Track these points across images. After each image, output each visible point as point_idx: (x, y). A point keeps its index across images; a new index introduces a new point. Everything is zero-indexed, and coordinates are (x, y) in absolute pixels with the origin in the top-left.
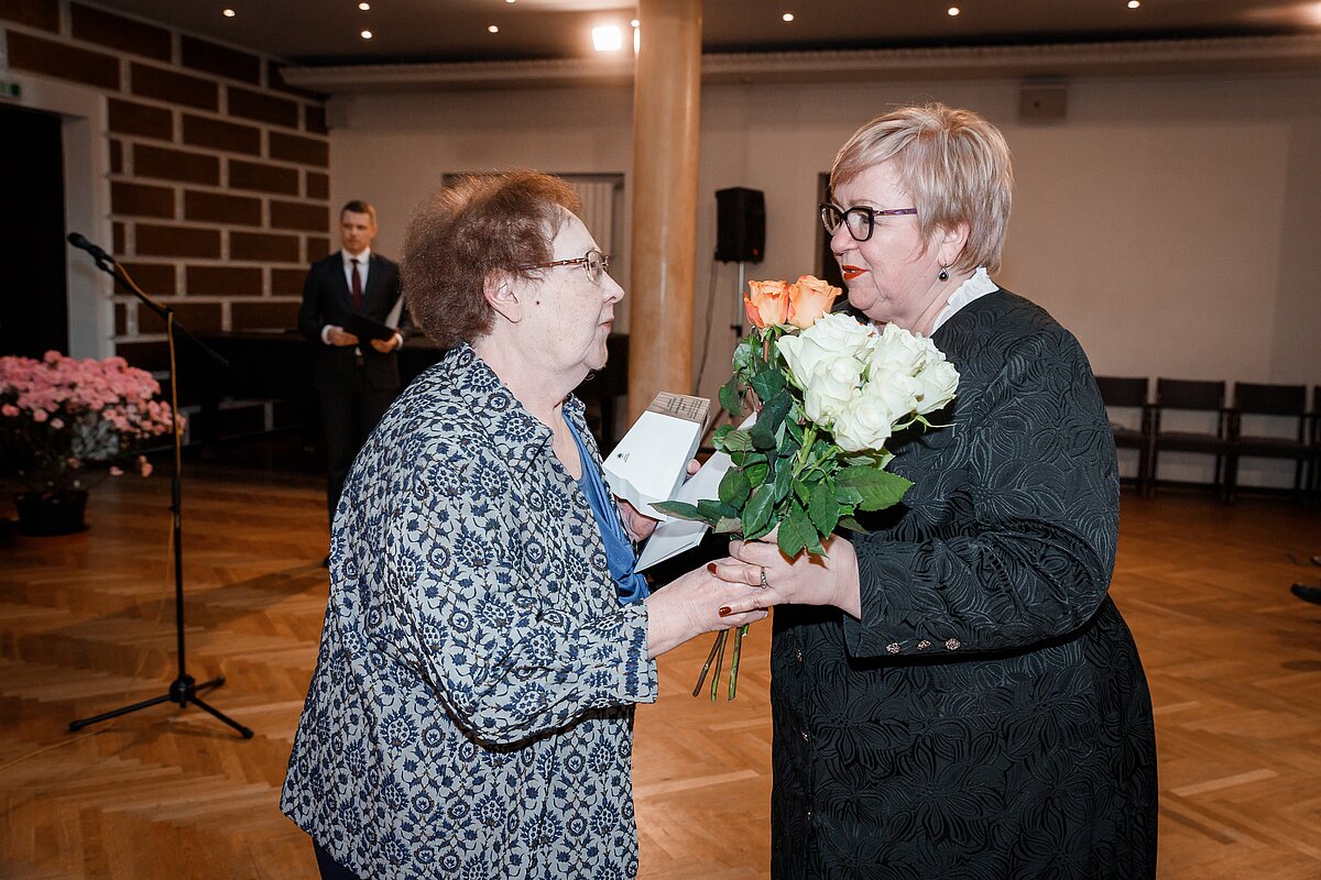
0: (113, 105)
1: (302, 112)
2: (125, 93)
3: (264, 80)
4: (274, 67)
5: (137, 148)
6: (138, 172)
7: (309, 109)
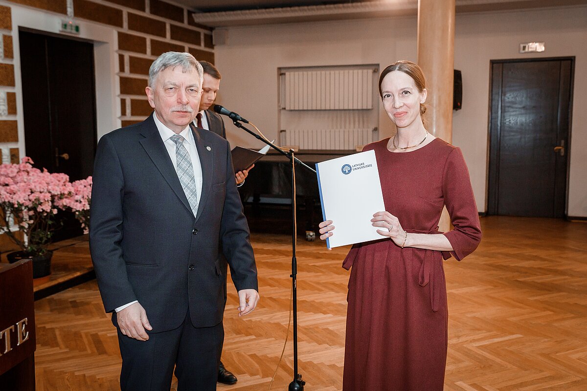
0: (121, 36)
1: (202, 37)
2: (125, 29)
3: (186, 21)
4: (190, 13)
5: (131, 58)
6: (131, 71)
7: (205, 35)
